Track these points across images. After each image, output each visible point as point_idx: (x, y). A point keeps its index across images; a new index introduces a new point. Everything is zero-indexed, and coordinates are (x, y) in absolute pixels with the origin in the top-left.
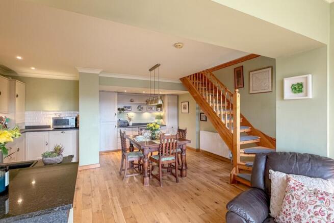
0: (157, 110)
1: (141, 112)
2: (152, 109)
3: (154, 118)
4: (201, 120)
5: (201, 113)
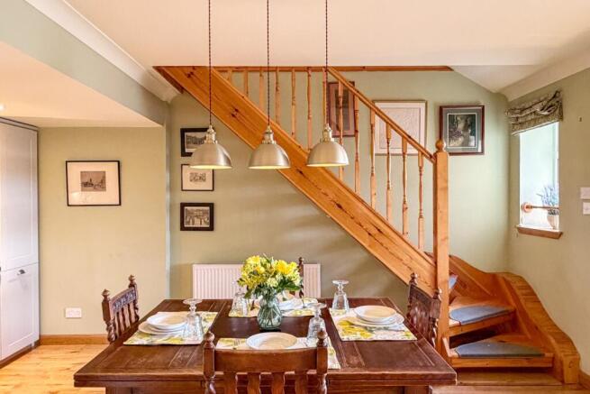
4: (183, 228)
5: (183, 205)
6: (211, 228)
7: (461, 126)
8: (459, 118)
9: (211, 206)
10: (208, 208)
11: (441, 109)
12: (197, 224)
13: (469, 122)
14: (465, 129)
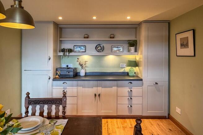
1: (101, 54)
3: (125, 65)
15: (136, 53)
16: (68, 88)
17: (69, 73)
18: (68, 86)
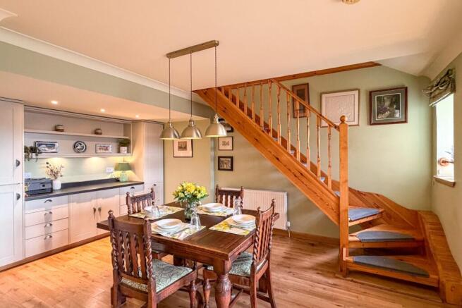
0: (119, 152)
1: (81, 155)
2: (107, 149)
3: (112, 169)
4: (219, 169)
5: (219, 157)
6: (232, 170)
7: (387, 104)
8: (385, 98)
9: (232, 158)
10: (230, 159)
11: (371, 93)
12: (225, 167)
13: (394, 100)
14: (391, 105)
15: (129, 154)
16: (53, 207)
17: (44, 186)
18: (54, 205)
